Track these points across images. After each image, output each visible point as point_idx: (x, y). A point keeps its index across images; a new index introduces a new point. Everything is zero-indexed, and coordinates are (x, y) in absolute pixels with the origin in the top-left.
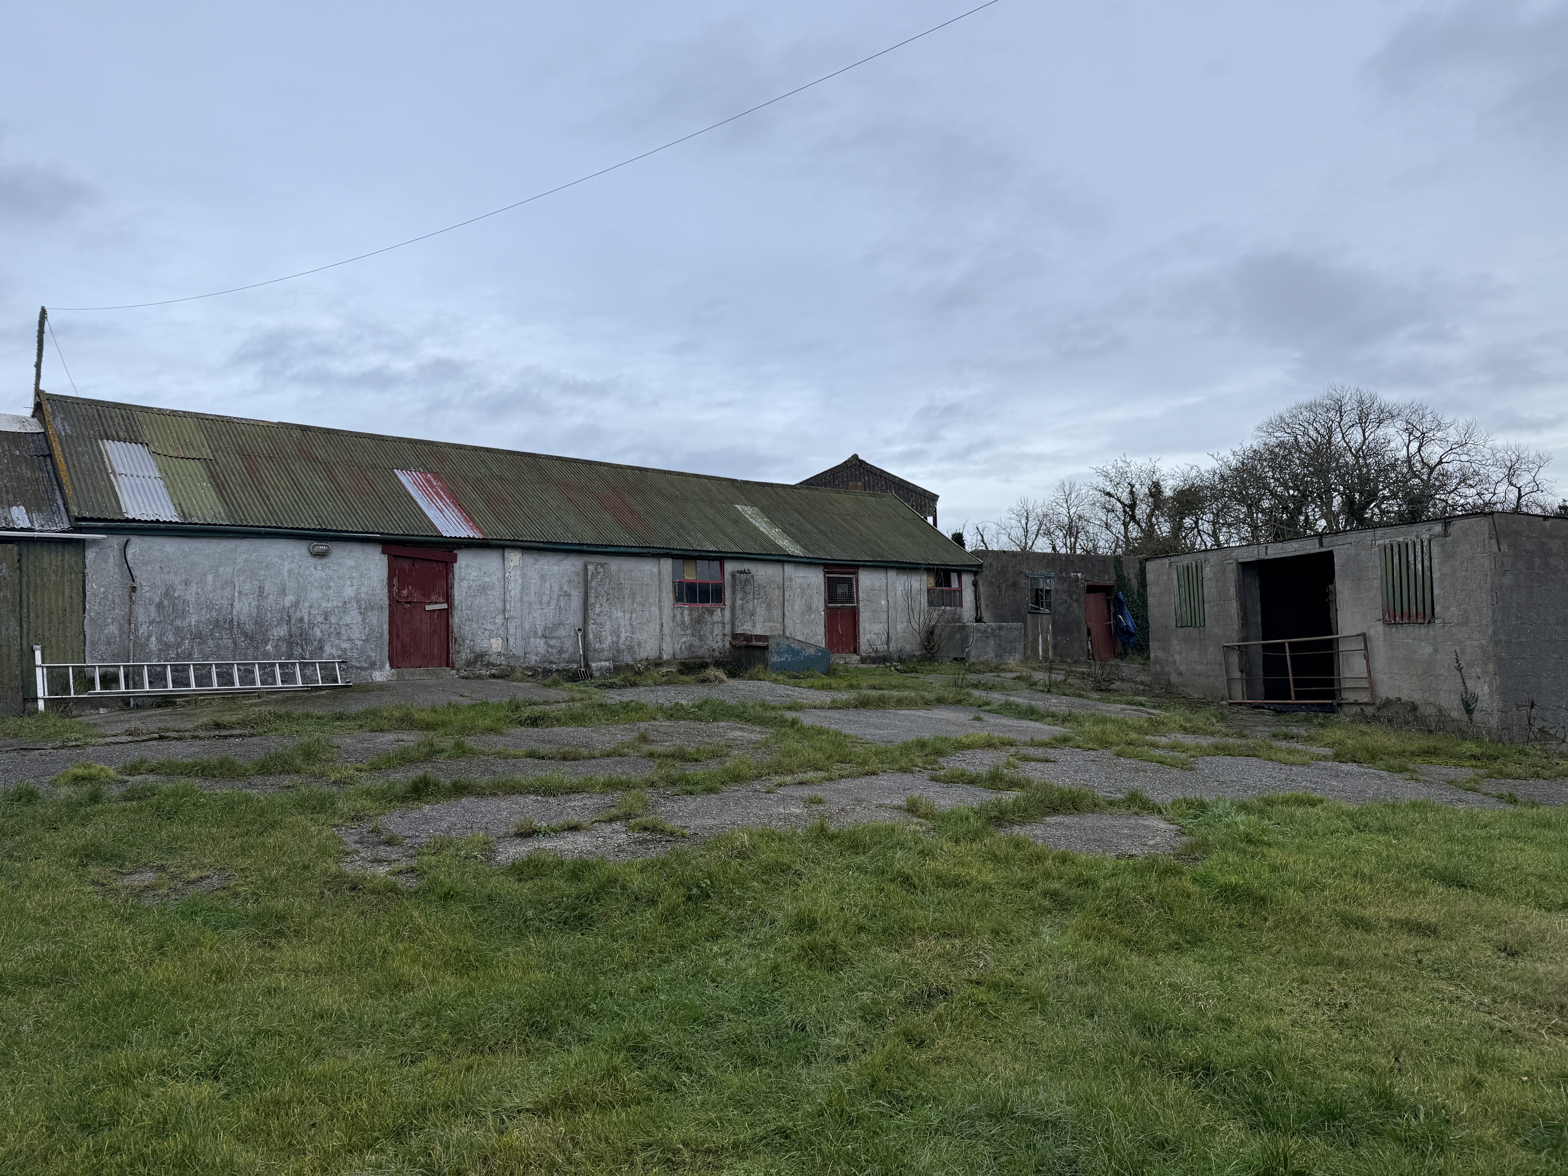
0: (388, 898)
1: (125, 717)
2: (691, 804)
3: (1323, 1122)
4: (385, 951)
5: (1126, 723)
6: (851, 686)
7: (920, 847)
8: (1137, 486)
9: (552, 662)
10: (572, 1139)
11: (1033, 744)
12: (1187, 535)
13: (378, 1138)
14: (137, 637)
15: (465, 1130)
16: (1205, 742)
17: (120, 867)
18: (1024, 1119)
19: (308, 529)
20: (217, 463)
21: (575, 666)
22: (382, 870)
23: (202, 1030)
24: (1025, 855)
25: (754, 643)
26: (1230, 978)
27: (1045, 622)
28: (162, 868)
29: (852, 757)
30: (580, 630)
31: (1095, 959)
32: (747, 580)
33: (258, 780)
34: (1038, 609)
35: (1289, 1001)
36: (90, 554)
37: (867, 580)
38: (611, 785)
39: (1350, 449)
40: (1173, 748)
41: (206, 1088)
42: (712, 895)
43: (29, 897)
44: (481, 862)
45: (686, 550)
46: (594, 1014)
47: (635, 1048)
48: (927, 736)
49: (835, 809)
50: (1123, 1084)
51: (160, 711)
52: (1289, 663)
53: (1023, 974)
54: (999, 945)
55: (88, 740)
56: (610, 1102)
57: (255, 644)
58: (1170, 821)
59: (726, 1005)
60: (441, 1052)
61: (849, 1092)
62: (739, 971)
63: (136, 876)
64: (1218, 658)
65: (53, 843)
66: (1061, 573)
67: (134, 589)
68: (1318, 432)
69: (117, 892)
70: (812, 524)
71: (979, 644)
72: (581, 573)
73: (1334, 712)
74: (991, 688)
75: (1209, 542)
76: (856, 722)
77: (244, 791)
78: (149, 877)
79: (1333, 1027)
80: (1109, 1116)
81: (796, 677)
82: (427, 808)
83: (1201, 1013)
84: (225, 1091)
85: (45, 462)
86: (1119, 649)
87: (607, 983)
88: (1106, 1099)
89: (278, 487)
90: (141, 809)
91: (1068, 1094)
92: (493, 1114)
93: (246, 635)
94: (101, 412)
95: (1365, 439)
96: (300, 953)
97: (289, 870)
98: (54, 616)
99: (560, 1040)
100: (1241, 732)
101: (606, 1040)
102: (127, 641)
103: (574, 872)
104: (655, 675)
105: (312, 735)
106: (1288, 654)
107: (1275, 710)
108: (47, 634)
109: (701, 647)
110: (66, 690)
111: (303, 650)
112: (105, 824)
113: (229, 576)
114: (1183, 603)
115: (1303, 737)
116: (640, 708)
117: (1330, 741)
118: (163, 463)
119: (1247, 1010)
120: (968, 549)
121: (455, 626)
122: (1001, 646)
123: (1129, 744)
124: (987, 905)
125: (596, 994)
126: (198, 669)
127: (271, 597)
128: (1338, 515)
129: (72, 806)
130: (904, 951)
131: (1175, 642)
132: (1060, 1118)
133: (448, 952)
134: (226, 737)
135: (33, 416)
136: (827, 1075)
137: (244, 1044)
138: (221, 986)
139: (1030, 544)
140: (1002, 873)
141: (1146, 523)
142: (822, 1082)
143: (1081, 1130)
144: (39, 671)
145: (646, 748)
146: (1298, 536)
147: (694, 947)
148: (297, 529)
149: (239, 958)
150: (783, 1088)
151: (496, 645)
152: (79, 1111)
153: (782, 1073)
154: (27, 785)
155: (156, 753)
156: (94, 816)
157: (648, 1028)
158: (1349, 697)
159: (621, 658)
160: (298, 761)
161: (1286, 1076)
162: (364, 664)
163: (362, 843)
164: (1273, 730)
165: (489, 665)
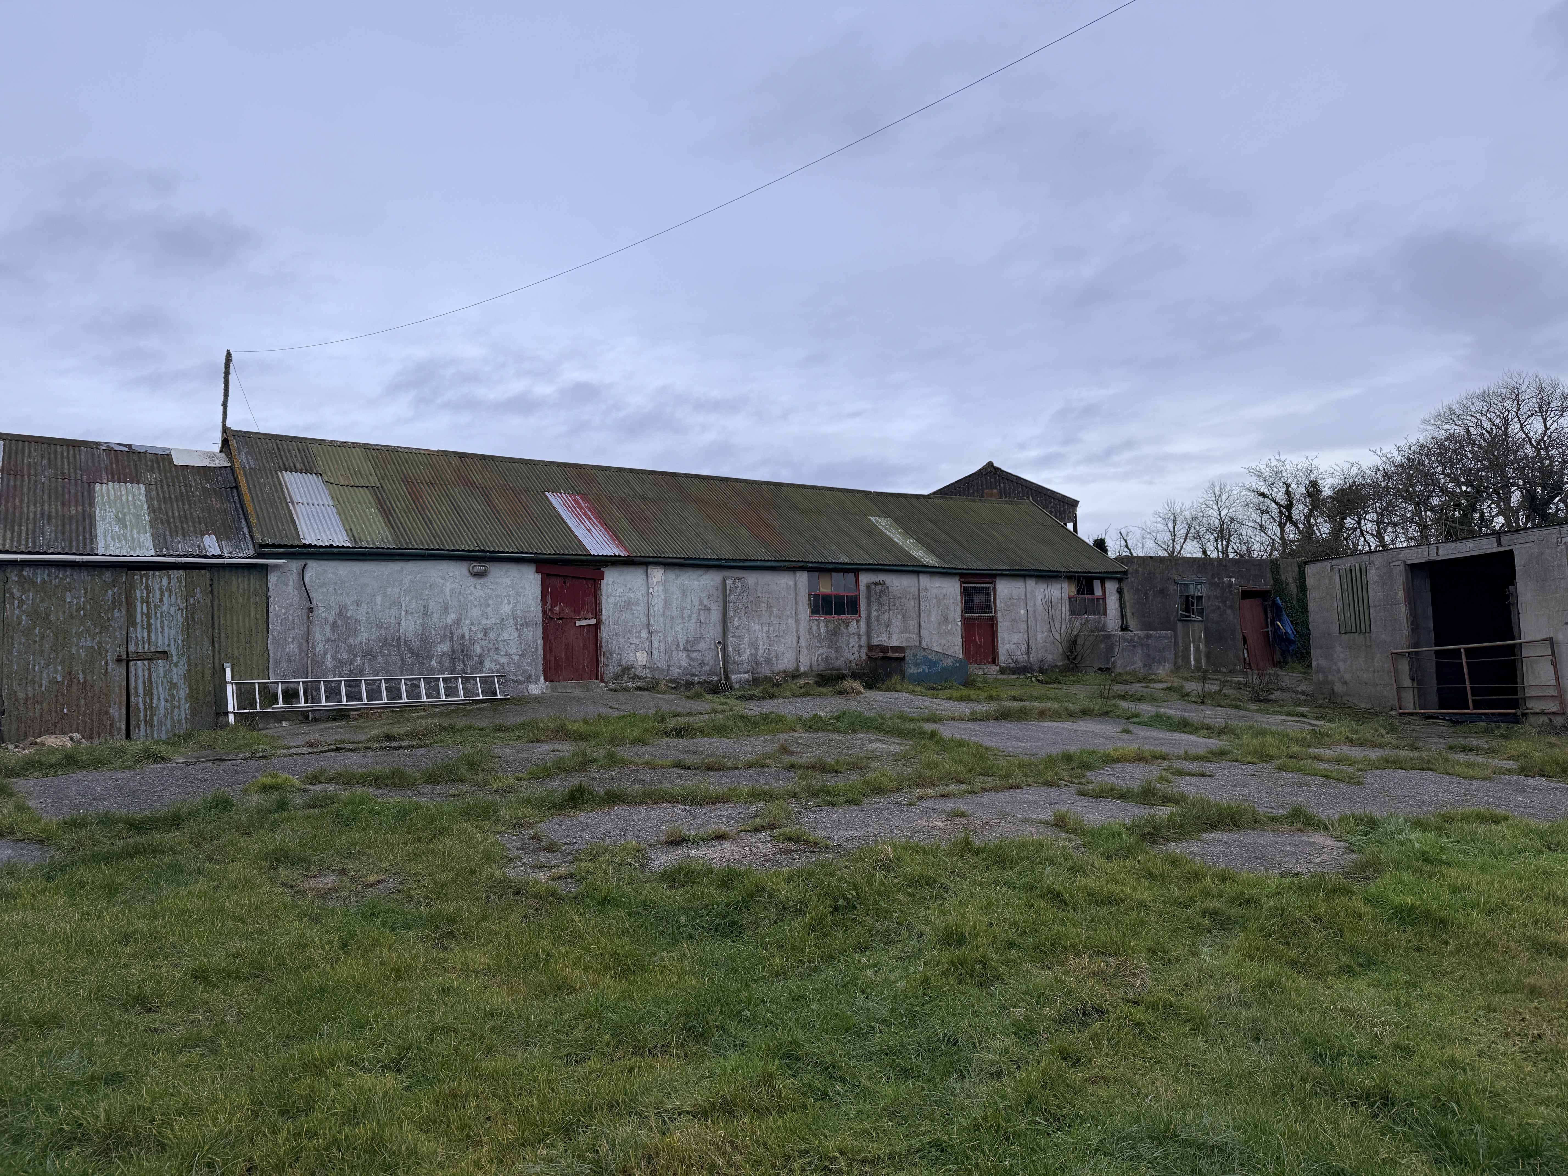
0: (550, 903)
1: (305, 729)
2: (834, 815)
3: (1517, 1159)
4: (548, 954)
5: (1288, 736)
6: (991, 698)
7: (1070, 863)
8: (1294, 486)
9: (694, 675)
10: (732, 1143)
11: (1187, 757)
12: (1349, 535)
13: (548, 1134)
14: (314, 655)
15: (629, 1129)
16: (1374, 754)
17: (306, 870)
18: (1188, 1143)
19: (468, 551)
20: (384, 490)
21: (715, 678)
22: (543, 876)
23: (385, 1025)
24: (1182, 872)
25: (890, 654)
26: (1408, 1004)
27: (1197, 630)
28: (343, 872)
29: (994, 770)
30: (719, 643)
31: (1259, 981)
32: (882, 591)
33: (426, 789)
34: (1190, 617)
35: (1475, 1030)
36: (273, 578)
37: (1004, 589)
38: (754, 796)
39: (1530, 439)
40: (1338, 761)
41: (390, 1080)
42: (858, 906)
43: (228, 897)
44: (635, 868)
45: (821, 563)
46: (748, 1021)
47: (789, 1056)
48: (1073, 749)
49: (979, 823)
50: (1294, 1112)
51: (335, 724)
52: (1465, 670)
53: (1182, 995)
54: (1156, 965)
55: (274, 751)
56: (767, 1108)
57: (421, 660)
58: (1338, 838)
59: (877, 1017)
60: (603, 1053)
61: (1005, 1108)
62: (889, 983)
63: (320, 879)
64: (1386, 666)
65: (247, 847)
66: (1213, 578)
67: (311, 610)
68: (1493, 423)
69: (303, 894)
70: (947, 534)
71: (1126, 654)
72: (720, 587)
73: (1518, 723)
74: (1140, 699)
75: (1374, 543)
76: (997, 734)
77: (414, 799)
78: (331, 880)
79: (1525, 1059)
80: (1279, 1144)
81: (934, 689)
82: (583, 816)
83: (1377, 1040)
84: (407, 1084)
85: (232, 493)
86: (1278, 657)
87: (758, 990)
88: (1275, 1126)
89: (439, 512)
90: (322, 817)
91: (1234, 1119)
92: (655, 1114)
93: (412, 652)
94: (280, 446)
95: (1546, 429)
96: (470, 954)
97: (458, 875)
98: (242, 637)
99: (716, 1045)
100: (1413, 744)
101: (760, 1047)
102: (306, 659)
103: (723, 880)
104: (793, 686)
105: (475, 746)
106: (1464, 660)
107: (1451, 720)
108: (236, 653)
109: (837, 659)
110: (253, 705)
111: (464, 665)
112: (292, 830)
113: (397, 596)
114: (1347, 608)
115: (1483, 749)
116: (779, 719)
117: (1515, 753)
118: (335, 491)
119: (1428, 1038)
120: (1111, 554)
121: (603, 641)
122: (1149, 656)
123: (1291, 757)
124: (1142, 923)
125: (749, 1000)
126: (369, 684)
127: (435, 615)
128: (1518, 511)
129: (263, 813)
130: (1056, 968)
131: (1338, 649)
132: (1227, 1143)
133: (607, 956)
134: (395, 748)
135: (221, 452)
136: (981, 1090)
137: (422, 1039)
138: (401, 984)
139: (1178, 548)
140: (1157, 891)
141: (1304, 524)
142: (976, 1096)
143: (1249, 1157)
144: (229, 688)
145: (787, 759)
146: (1472, 535)
147: (842, 957)
148: (458, 550)
149: (415, 957)
150: (937, 1101)
151: (641, 658)
152: (279, 1097)
153: (935, 1086)
154: (224, 793)
155: (333, 763)
156: (282, 822)
157: (800, 1036)
158: (1535, 706)
159: (759, 670)
160: (463, 771)
161: (1474, 1109)
162: (520, 678)
163: (523, 849)
164: (1450, 741)
165: (635, 677)
